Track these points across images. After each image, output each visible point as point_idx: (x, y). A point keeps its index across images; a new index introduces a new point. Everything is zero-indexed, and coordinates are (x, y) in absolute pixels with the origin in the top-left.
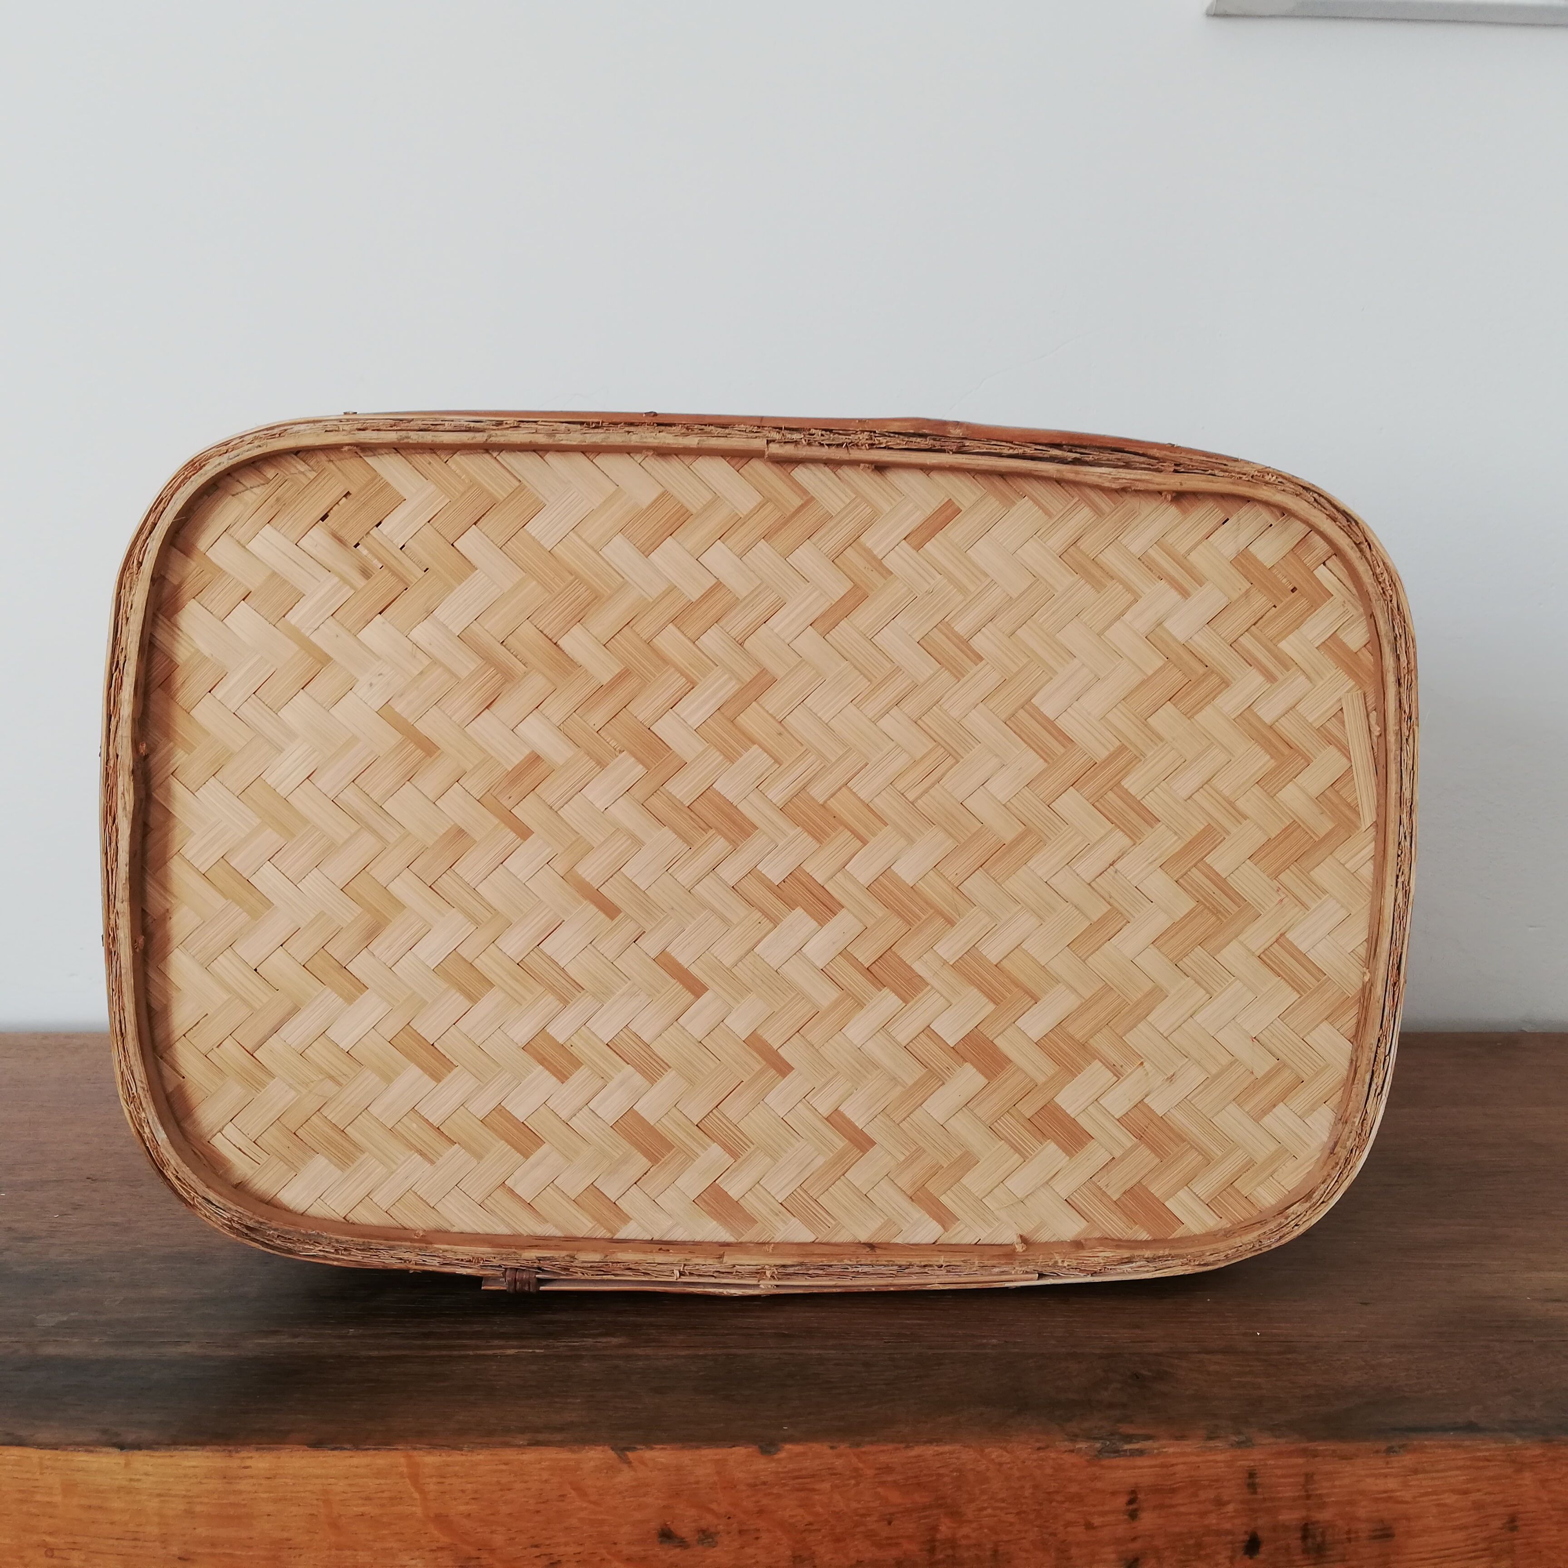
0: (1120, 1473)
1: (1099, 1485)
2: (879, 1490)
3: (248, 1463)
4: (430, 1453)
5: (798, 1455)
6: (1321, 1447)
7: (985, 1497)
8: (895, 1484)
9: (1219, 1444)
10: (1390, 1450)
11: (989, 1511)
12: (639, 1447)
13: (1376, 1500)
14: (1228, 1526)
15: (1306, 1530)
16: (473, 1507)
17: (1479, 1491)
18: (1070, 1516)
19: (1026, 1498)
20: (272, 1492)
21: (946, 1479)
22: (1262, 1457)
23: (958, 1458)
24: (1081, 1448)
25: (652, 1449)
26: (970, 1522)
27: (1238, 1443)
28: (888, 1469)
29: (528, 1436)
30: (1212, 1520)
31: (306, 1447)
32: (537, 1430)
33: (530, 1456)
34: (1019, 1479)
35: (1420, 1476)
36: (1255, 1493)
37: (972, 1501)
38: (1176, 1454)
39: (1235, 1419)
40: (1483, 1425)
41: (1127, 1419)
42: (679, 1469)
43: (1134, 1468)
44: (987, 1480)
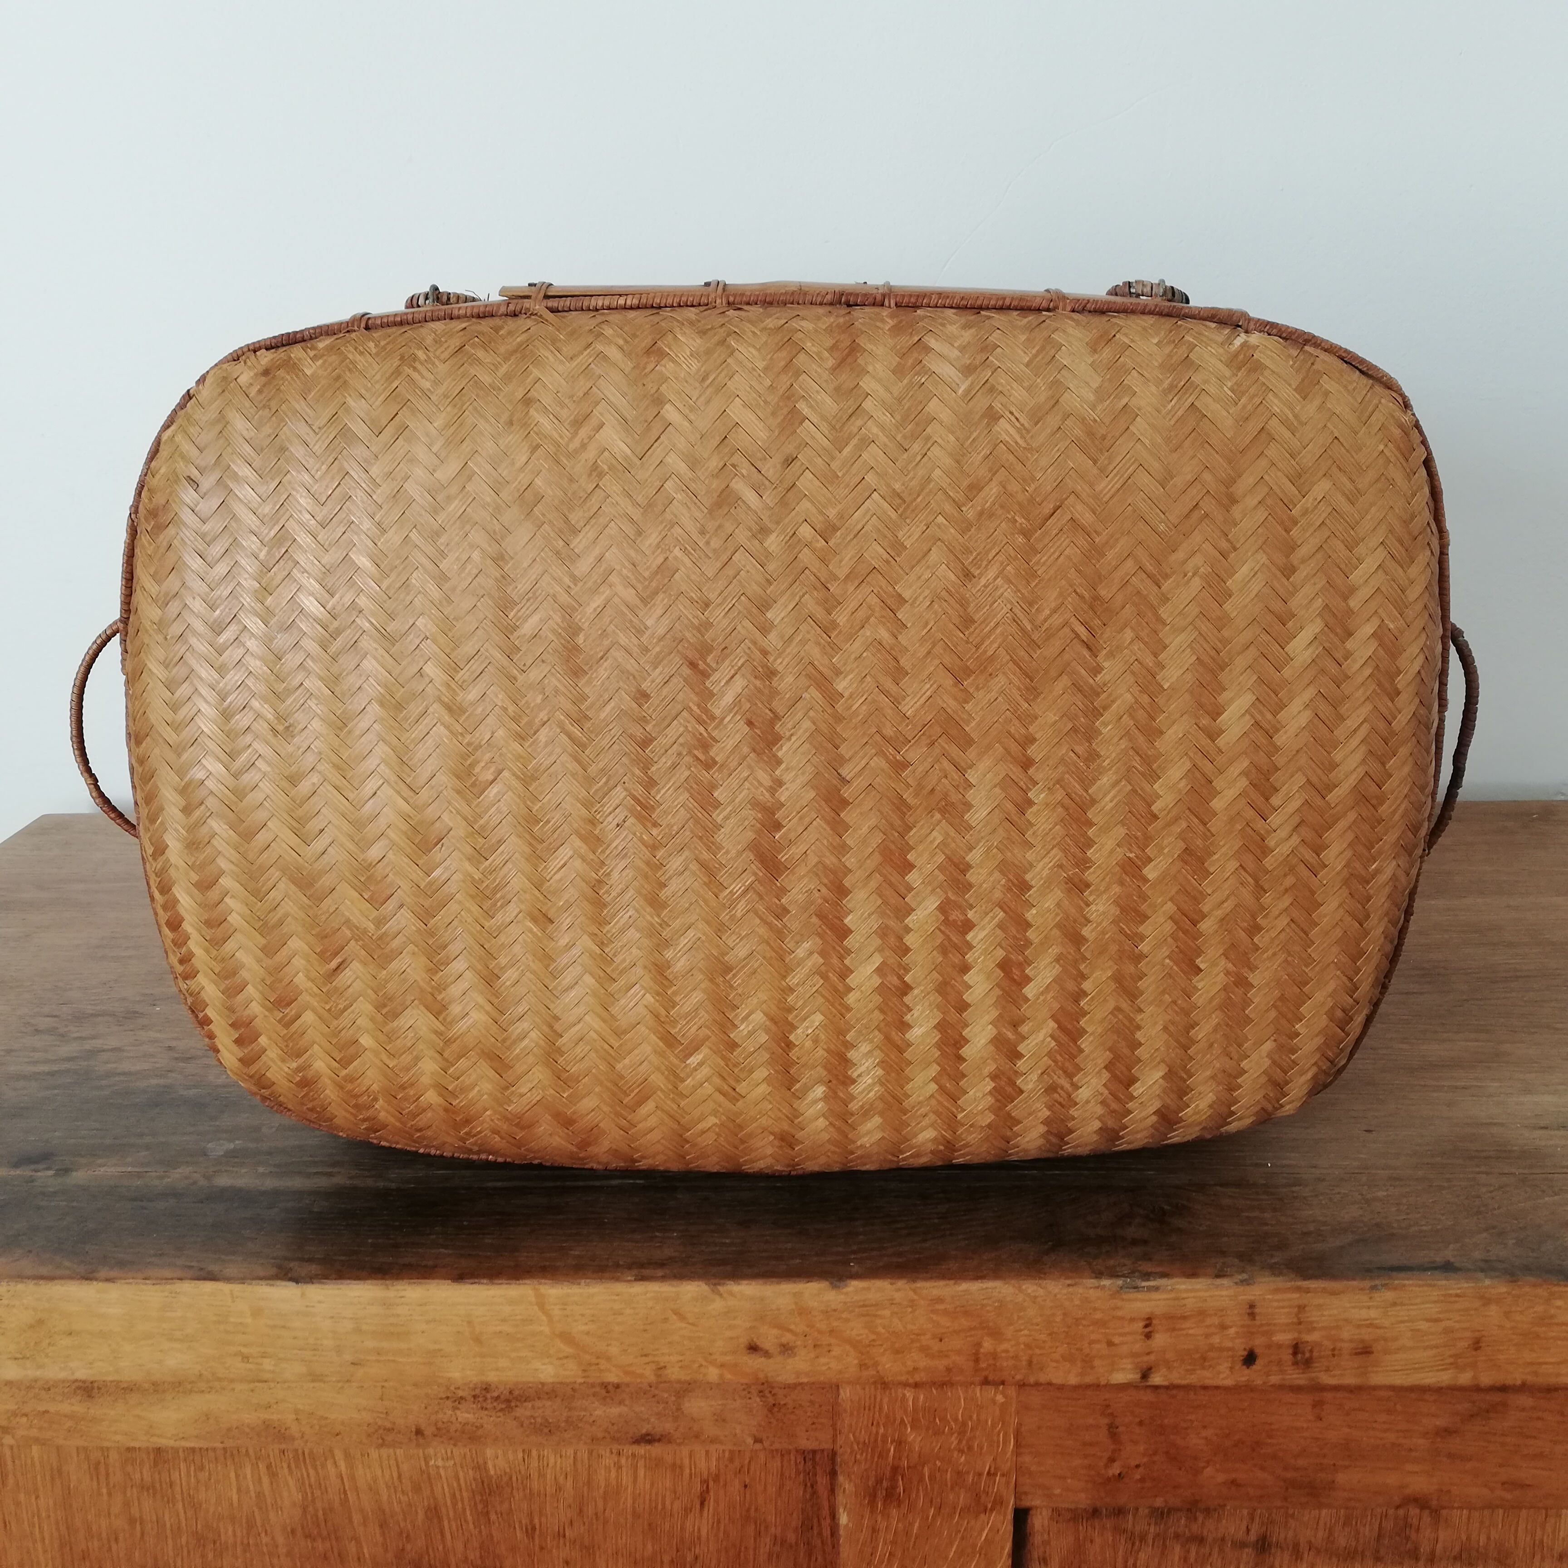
0: (1138, 1305)
1: (1120, 1313)
2: (932, 1316)
3: (402, 1293)
4: (553, 1286)
5: (864, 1289)
6: (1313, 1284)
7: (1022, 1322)
8: (946, 1312)
9: (1225, 1281)
10: (1373, 1288)
11: (1026, 1332)
12: (727, 1282)
13: (1359, 1326)
14: (1230, 1344)
15: (1296, 1349)
16: (592, 1327)
17: (1450, 1319)
18: (1093, 1337)
19: (1057, 1322)
20: (424, 1315)
21: (989, 1308)
22: (1262, 1292)
23: (999, 1292)
24: (1105, 1285)
25: (739, 1283)
26: (1009, 1340)
27: (1241, 1280)
28: (940, 1300)
29: (635, 1271)
30: (1216, 1340)
31: (448, 1281)
32: (642, 1266)
33: (639, 1288)
34: (1053, 1308)
35: (1399, 1308)
36: (1254, 1319)
37: (1011, 1324)
38: (1187, 1291)
39: (1241, 1256)
40: (1457, 1265)
41: (1147, 1257)
42: (762, 1299)
43: (1151, 1300)
44: (1024, 1309)
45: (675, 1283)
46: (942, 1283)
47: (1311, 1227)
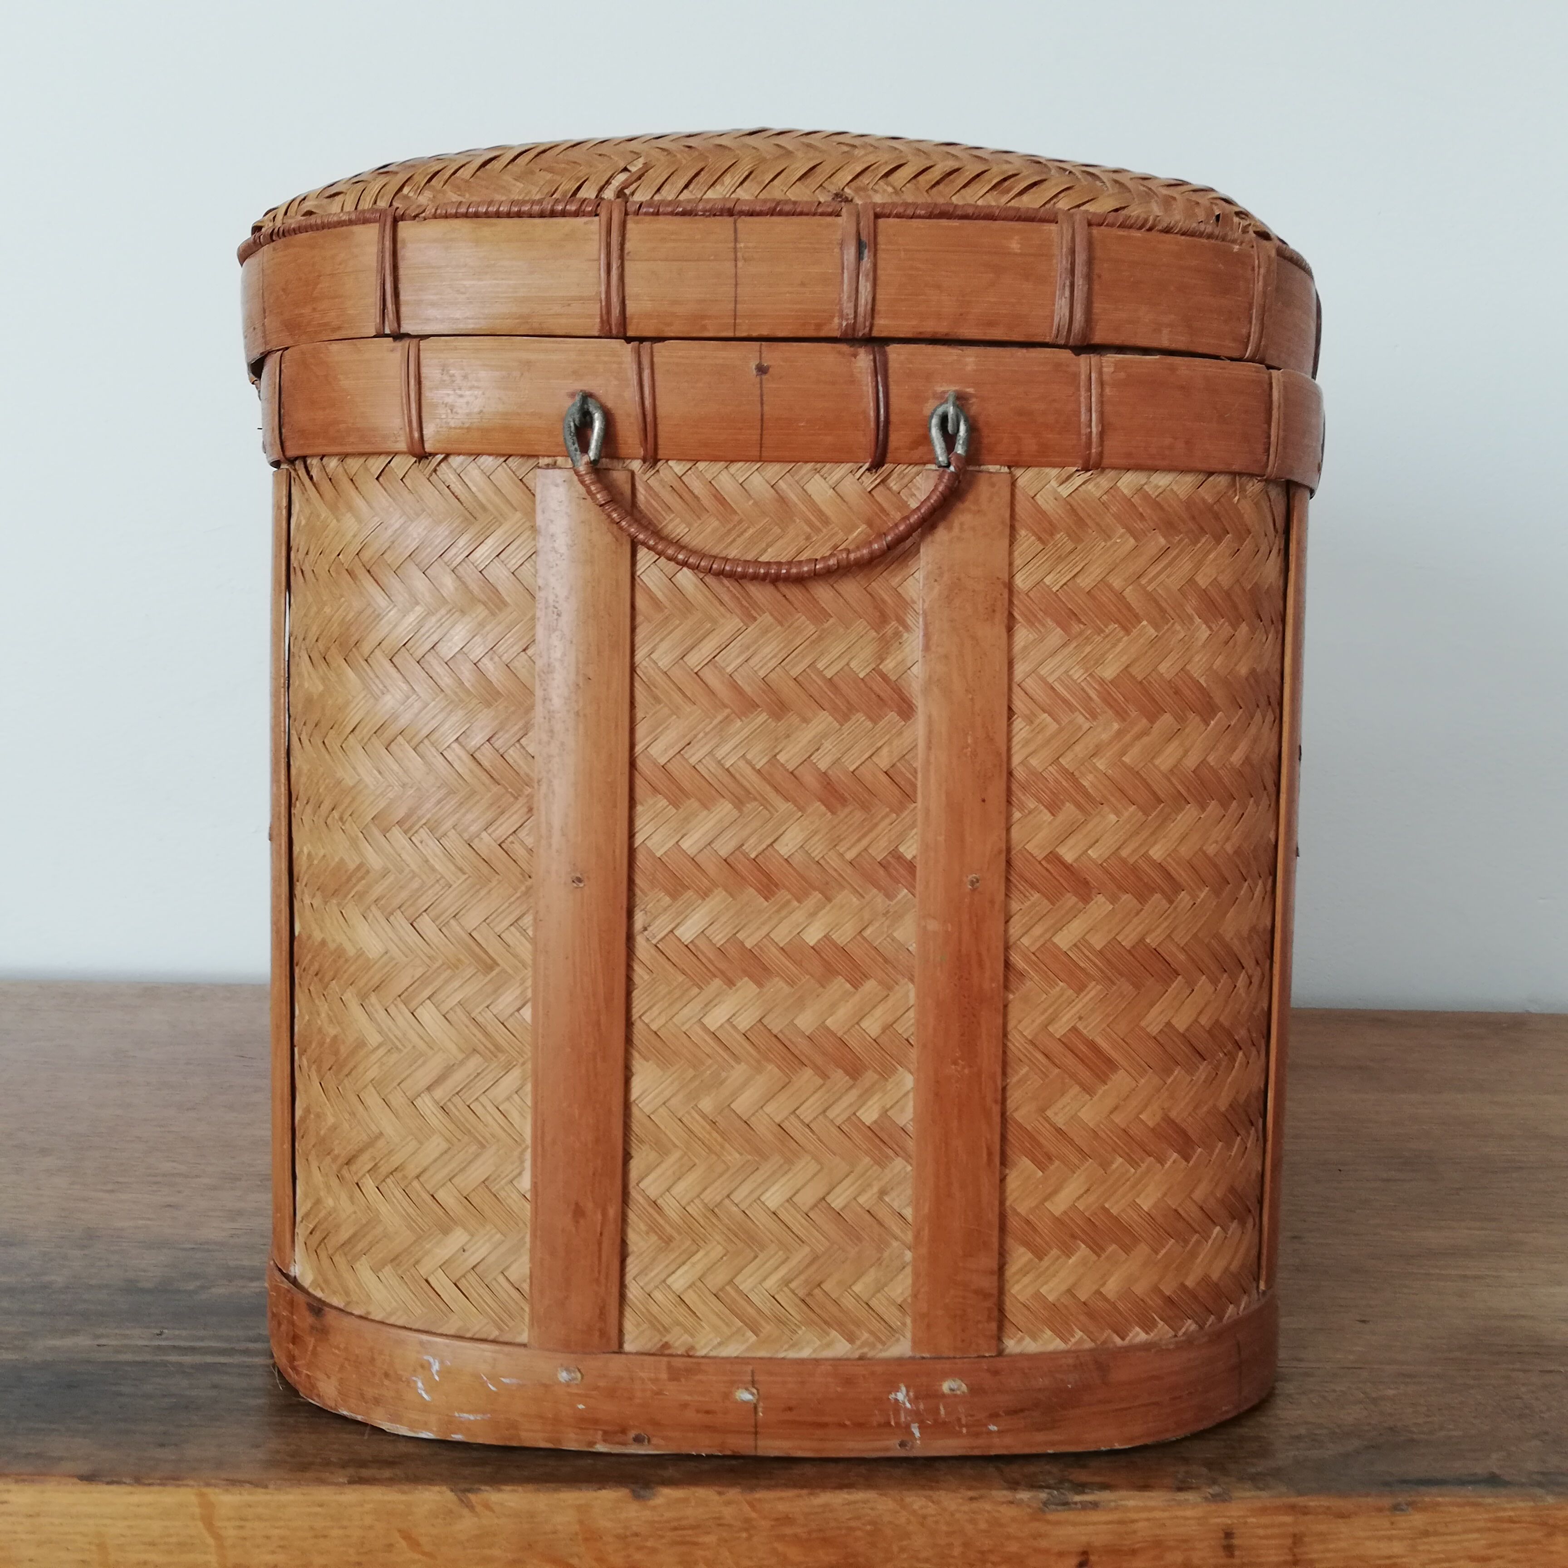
0: (1071, 1530)
1: (1043, 1544)
2: (776, 1545)
4: (227, 1490)
5: (679, 1501)
6: (1312, 1502)
7: (905, 1556)
8: (796, 1540)
9: (1190, 1496)
10: (1396, 1508)
12: (483, 1488)
16: (280, 1558)
17: (1501, 1557)
19: (954, 1557)
20: (33, 1533)
21: (859, 1533)
22: (1241, 1513)
23: (872, 1509)
24: (1022, 1500)
25: (500, 1490)
27: (1212, 1495)
28: (787, 1520)
29: (351, 1471)
31: (76, 1480)
32: (363, 1464)
33: (352, 1496)
34: (949, 1534)
35: (1432, 1539)
36: (1231, 1555)
37: (888, 1560)
38: (1137, 1509)
39: (1210, 1464)
40: (1507, 1478)
42: (532, 1515)
43: (1087, 1524)
44: (907, 1535)
45: (405, 1488)
46: (790, 1493)
47: (1303, 1431)
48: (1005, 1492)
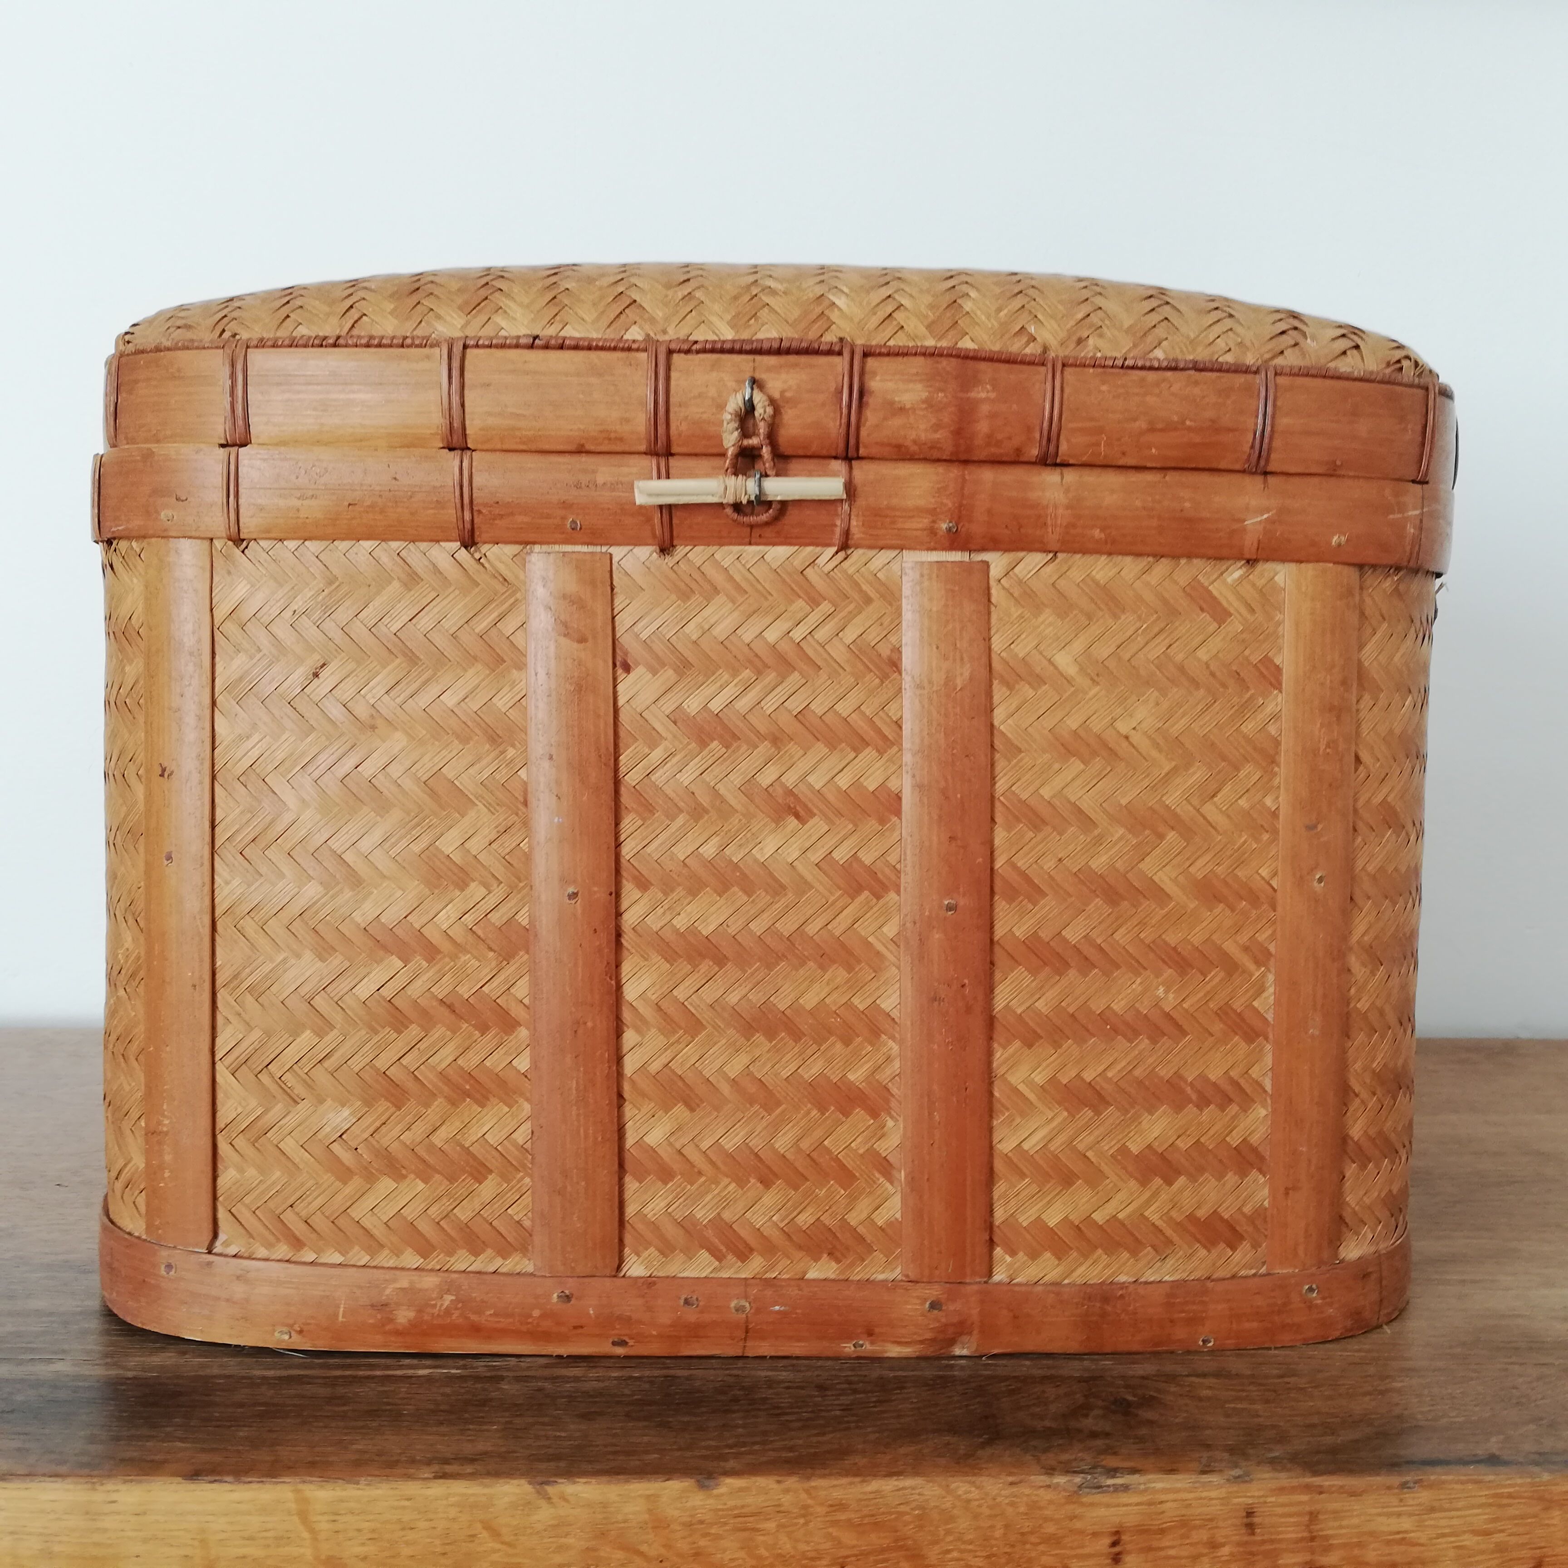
0: (1102, 1512)
1: (1078, 1525)
2: (831, 1530)
3: (114, 1497)
4: (322, 1487)
5: (741, 1490)
6: (1327, 1481)
7: (951, 1538)
8: (850, 1525)
9: (1214, 1478)
10: (1404, 1486)
11: (955, 1554)
12: (560, 1481)
13: (1388, 1543)
16: (370, 1549)
17: (1502, 1531)
18: (1045, 1560)
19: (996, 1539)
20: (140, 1530)
21: (907, 1518)
22: (1261, 1493)
23: (919, 1494)
24: (1058, 1483)
25: (575, 1483)
27: (1234, 1477)
28: (841, 1506)
29: (436, 1467)
30: (1204, 1564)
31: (180, 1479)
32: (446, 1461)
33: (438, 1490)
34: (990, 1517)
35: (1438, 1515)
36: (1253, 1534)
37: (935, 1542)
38: (1165, 1491)
39: (1231, 1450)
40: (1506, 1458)
41: (1111, 1451)
42: (605, 1505)
43: (1118, 1505)
44: (952, 1519)
45: (487, 1481)
46: (844, 1481)
47: (1315, 1420)
48: (1042, 1478)
